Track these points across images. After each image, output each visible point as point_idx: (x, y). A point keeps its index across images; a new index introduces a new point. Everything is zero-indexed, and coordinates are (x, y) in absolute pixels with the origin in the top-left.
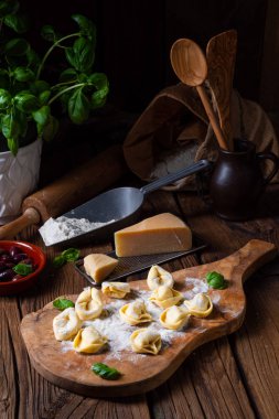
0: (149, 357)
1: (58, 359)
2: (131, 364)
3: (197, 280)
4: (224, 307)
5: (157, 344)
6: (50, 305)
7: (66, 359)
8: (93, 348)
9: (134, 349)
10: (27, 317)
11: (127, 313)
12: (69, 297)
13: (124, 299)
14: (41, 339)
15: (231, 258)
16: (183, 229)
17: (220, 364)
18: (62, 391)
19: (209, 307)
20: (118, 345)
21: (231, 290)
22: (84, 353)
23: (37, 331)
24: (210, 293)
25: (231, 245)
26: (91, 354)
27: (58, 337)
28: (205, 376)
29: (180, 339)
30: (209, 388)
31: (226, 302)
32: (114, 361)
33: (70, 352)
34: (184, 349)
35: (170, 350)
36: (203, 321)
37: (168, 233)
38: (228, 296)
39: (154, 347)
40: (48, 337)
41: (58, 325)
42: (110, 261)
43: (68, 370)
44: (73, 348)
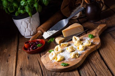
0: (76, 59)
1: (52, 65)
2: (71, 61)
3: (86, 38)
4: (94, 42)
5: (77, 55)
6: (48, 52)
7: (54, 64)
8: (60, 60)
9: (72, 58)
10: (42, 57)
11: (68, 49)
12: (53, 49)
13: (67, 46)
14: (47, 61)
15: (95, 30)
16: (80, 26)
17: (96, 57)
18: (54, 72)
19: (90, 43)
20: (67, 58)
21: (96, 38)
22: (58, 62)
23: (45, 59)
24: (90, 40)
28: (92, 61)
29: (84, 53)
30: (94, 63)
31: (95, 41)
35: (81, 56)
36: (89, 47)
38: (95, 40)
39: (77, 56)
41: (50, 56)
42: (63, 38)
43: (55, 66)
44: (55, 61)
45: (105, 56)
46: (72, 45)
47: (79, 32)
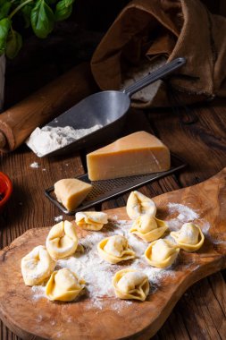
0: (136, 304)
1: (28, 310)
3: (181, 206)
5: (144, 288)
7: (37, 309)
8: (69, 296)
9: (117, 295)
11: (106, 249)
13: (102, 231)
14: (8, 284)
15: (216, 179)
16: (161, 149)
19: (200, 238)
22: (58, 302)
25: (210, 163)
26: (67, 303)
27: (27, 281)
28: (201, 323)
29: (169, 279)
31: (217, 231)
32: (94, 310)
33: (42, 300)
34: (175, 293)
35: (160, 294)
36: (194, 255)
37: (145, 154)
39: (141, 292)
40: (15, 282)
41: (27, 267)
42: (84, 186)
43: (41, 324)
44: (45, 295)
46: (123, 228)
47: (151, 171)
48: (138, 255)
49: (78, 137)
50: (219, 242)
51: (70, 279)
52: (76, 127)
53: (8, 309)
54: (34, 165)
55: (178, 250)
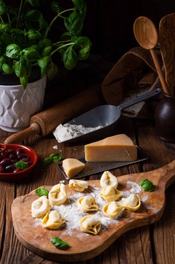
0: (91, 236)
1: (31, 231)
2: (78, 239)
3: (135, 183)
4: (149, 205)
5: (97, 228)
6: (33, 192)
7: (35, 231)
8: (54, 226)
9: (82, 230)
11: (82, 202)
12: (47, 187)
14: (23, 215)
15: (161, 170)
17: (140, 245)
18: (30, 253)
19: (138, 204)
20: (72, 225)
21: (156, 193)
22: (48, 229)
23: (21, 209)
24: (141, 194)
26: (53, 230)
27: (34, 216)
29: (114, 225)
30: (129, 261)
31: (151, 201)
32: (67, 236)
33: (40, 227)
34: (115, 233)
35: (106, 233)
36: (133, 213)
37: (121, 149)
38: (153, 197)
39: (95, 230)
40: (27, 215)
41: (35, 207)
42: (80, 164)
43: (36, 239)
44: (42, 224)
45: (162, 252)
46: (96, 192)
47: (125, 160)
48: (100, 209)
49: (85, 133)
50: (150, 208)
51: (57, 217)
52: (86, 126)
53: (20, 229)
54: (55, 147)
55: (123, 209)
